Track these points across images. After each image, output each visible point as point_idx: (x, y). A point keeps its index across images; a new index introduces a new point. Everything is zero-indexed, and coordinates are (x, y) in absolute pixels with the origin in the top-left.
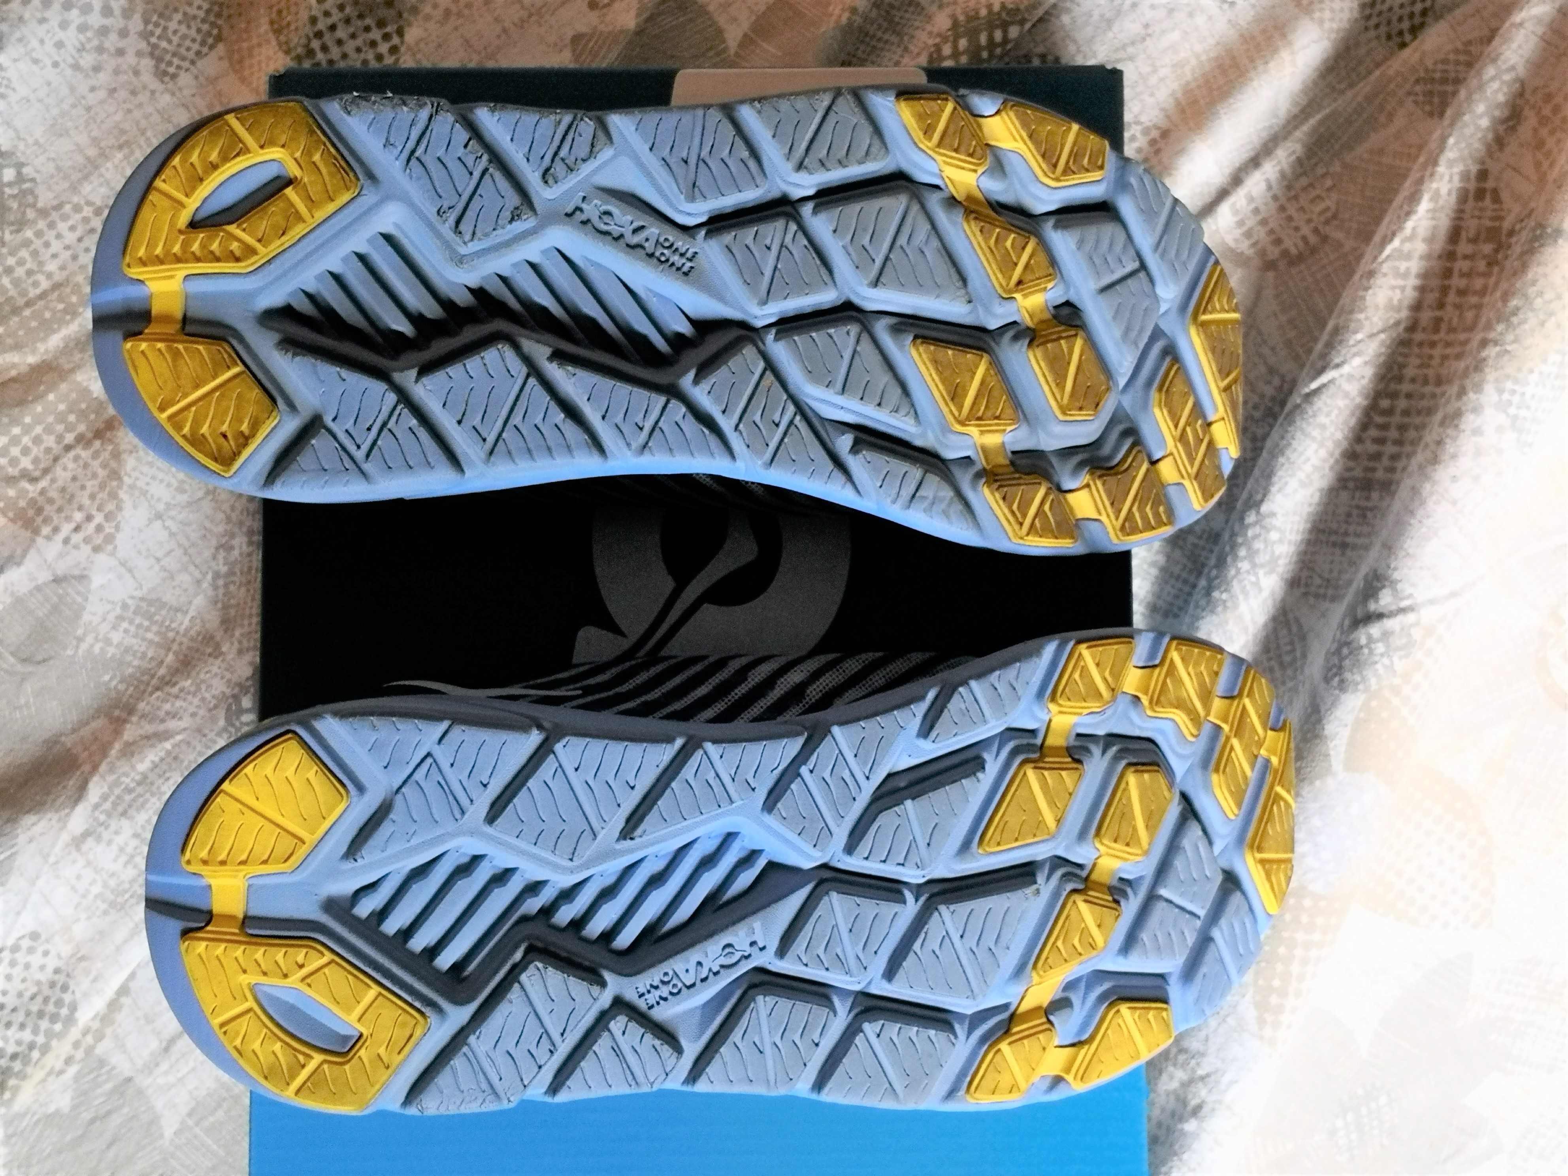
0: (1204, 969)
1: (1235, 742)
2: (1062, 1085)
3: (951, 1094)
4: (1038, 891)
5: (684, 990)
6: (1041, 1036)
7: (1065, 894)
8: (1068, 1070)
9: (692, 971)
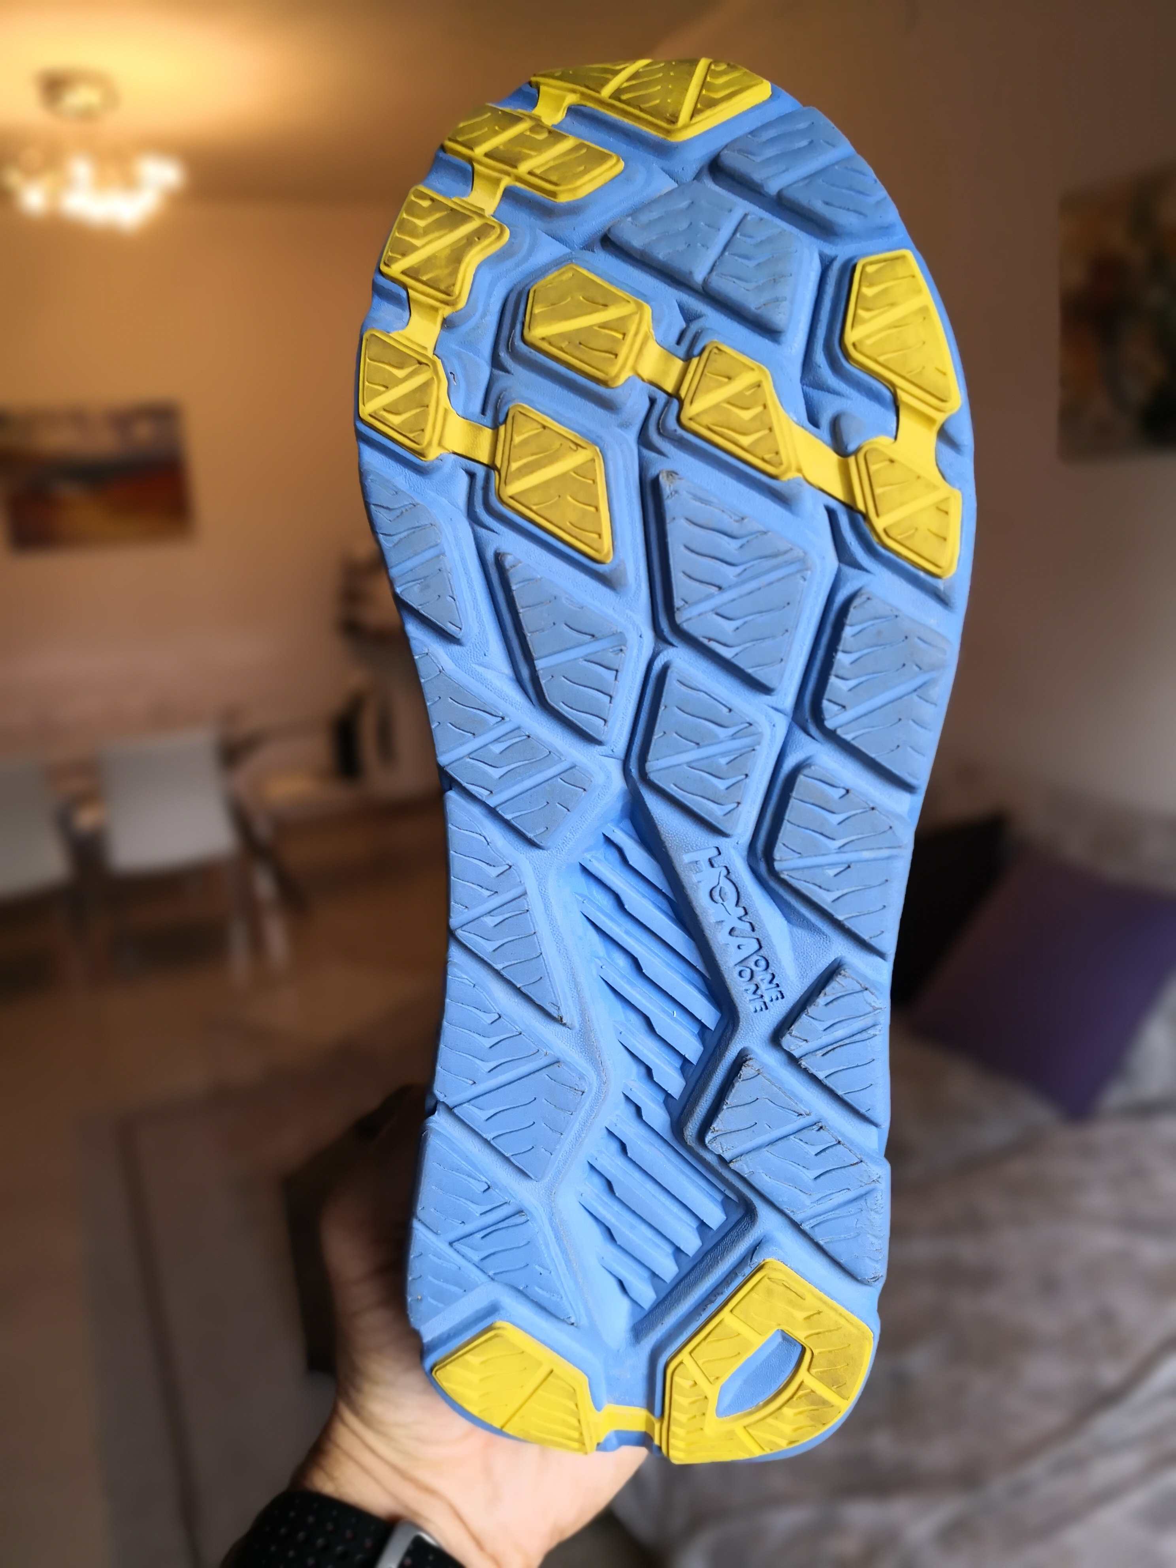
0: (818, 206)
1: (523, 168)
2: (952, 430)
3: (942, 599)
4: (671, 473)
5: (762, 952)
6: (873, 468)
7: (680, 431)
8: (930, 420)
9: (740, 941)
